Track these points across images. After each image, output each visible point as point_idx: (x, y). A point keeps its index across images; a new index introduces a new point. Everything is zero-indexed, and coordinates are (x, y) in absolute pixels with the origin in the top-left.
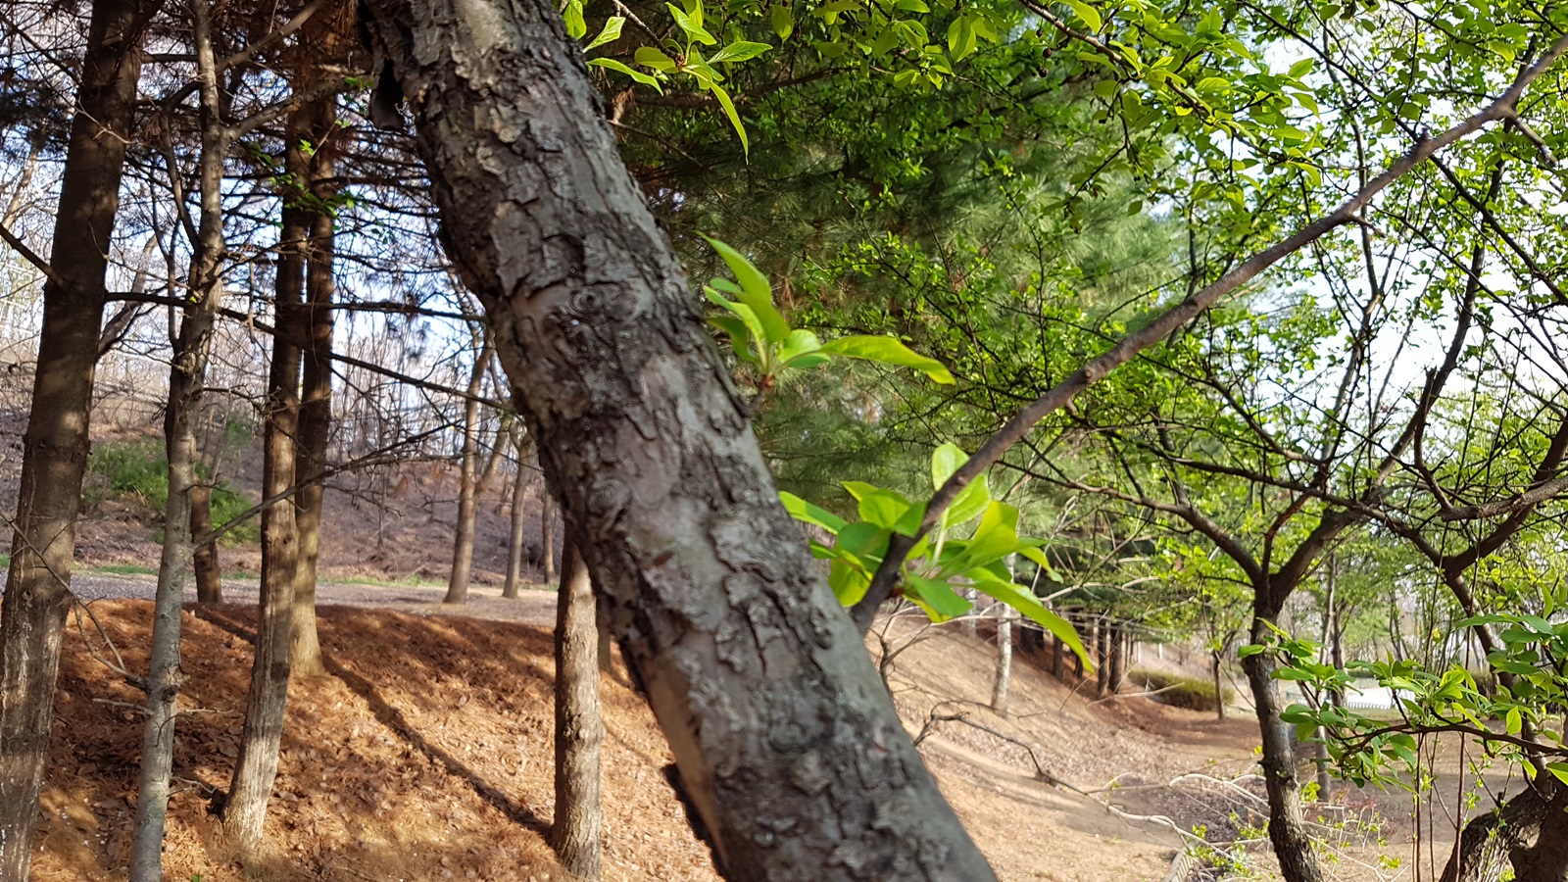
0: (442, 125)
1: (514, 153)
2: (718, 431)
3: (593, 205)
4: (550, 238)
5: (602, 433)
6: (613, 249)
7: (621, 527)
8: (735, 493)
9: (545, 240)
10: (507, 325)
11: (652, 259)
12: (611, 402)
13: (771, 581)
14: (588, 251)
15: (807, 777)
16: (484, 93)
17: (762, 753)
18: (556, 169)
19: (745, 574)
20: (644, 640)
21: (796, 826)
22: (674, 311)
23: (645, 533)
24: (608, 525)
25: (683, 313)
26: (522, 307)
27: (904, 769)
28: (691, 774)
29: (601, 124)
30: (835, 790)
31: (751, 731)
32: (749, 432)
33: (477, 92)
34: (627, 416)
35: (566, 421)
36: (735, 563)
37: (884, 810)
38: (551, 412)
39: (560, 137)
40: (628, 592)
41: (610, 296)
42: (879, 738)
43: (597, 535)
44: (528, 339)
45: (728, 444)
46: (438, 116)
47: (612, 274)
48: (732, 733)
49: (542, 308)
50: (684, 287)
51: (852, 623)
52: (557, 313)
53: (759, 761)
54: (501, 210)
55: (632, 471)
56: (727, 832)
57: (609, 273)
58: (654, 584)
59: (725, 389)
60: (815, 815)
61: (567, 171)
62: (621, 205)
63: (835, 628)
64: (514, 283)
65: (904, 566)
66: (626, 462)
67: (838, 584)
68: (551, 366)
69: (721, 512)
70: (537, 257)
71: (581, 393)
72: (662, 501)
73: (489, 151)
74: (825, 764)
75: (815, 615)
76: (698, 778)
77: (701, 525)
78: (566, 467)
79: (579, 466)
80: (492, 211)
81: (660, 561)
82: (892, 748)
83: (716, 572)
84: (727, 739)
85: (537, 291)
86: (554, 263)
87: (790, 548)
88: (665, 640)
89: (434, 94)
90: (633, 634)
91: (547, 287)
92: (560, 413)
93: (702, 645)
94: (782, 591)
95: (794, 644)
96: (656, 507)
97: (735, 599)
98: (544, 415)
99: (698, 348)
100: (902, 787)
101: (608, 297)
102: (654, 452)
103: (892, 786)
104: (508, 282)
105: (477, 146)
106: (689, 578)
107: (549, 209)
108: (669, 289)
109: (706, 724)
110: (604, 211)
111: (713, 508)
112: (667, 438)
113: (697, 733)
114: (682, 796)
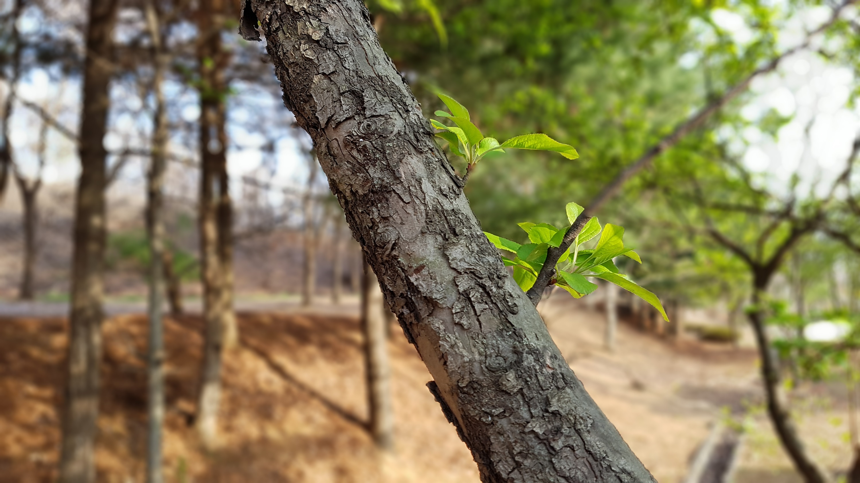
0: (280, 34)
1: (321, 46)
2: (446, 196)
3: (367, 72)
4: (344, 93)
5: (380, 202)
6: (379, 97)
7: (394, 253)
8: (457, 230)
9: (341, 94)
10: (324, 144)
11: (402, 101)
12: (384, 183)
13: (481, 278)
14: (366, 99)
15: (508, 385)
16: (302, 14)
17: (482, 373)
18: (345, 53)
19: (466, 275)
20: (412, 315)
21: (504, 412)
22: (416, 130)
23: (408, 255)
24: (387, 252)
25: (421, 130)
26: (331, 134)
27: (563, 378)
28: (443, 386)
29: (368, 26)
30: (525, 391)
31: (476, 361)
32: (463, 196)
33: (298, 13)
34: (394, 191)
35: (360, 196)
36: (459, 269)
37: (554, 401)
38: (351, 191)
39: (345, 35)
40: (401, 288)
41: (379, 123)
42: (548, 362)
43: (382, 259)
44: (336, 152)
45: (452, 203)
46: (277, 29)
47: (380, 111)
48: (465, 362)
49: (342, 133)
50: (421, 116)
51: (529, 299)
52: (351, 135)
53: (481, 377)
54: (316, 79)
55: (399, 222)
56: (465, 416)
57: (379, 111)
58: (415, 284)
59: (448, 172)
60: (515, 406)
61: (350, 54)
62: (383, 71)
63: (519, 302)
64: (326, 120)
65: (556, 267)
66: (395, 216)
67: (519, 279)
68: (349, 166)
69: (450, 241)
70: (338, 104)
71: (367, 180)
72: (417, 237)
73: (307, 46)
74: (519, 377)
75: (507, 296)
76: (447, 389)
77: (440, 249)
78: (362, 222)
79: (369, 221)
80: (311, 81)
81: (418, 270)
82: (557, 367)
83: (449, 275)
84: (463, 366)
85: (340, 123)
86: (348, 107)
87: (491, 259)
88: (424, 314)
89: (275, 17)
90: (406, 311)
91: (344, 121)
92: (357, 191)
93: (445, 315)
94: (488, 283)
95: (496, 312)
96: (414, 240)
97: (461, 289)
98: (348, 194)
99: (431, 150)
100: (563, 388)
101: (379, 124)
102: (410, 210)
103: (558, 388)
104: (323, 121)
105: (300, 43)
106: (435, 279)
107: (342, 77)
108: (413, 118)
109: (450, 358)
110: (373, 75)
111: (445, 239)
112: (417, 202)
113: (445, 363)
114: (439, 398)
